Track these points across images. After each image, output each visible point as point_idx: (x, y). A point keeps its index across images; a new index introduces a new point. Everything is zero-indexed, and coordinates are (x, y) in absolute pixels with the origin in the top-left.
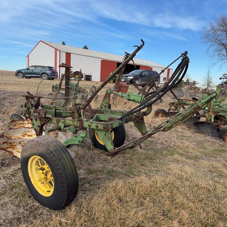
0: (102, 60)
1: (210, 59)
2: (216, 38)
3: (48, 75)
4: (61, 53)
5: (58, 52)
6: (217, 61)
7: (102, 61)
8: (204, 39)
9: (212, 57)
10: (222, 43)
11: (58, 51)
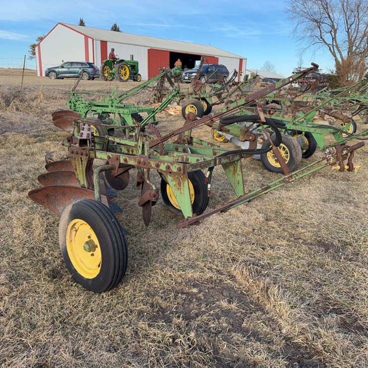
0: (149, 48)
1: (299, 43)
2: (306, 11)
3: (88, 73)
4: (94, 41)
5: (90, 41)
6: (308, 45)
7: (149, 50)
8: (291, 13)
9: (301, 40)
10: (314, 19)
11: (89, 39)
